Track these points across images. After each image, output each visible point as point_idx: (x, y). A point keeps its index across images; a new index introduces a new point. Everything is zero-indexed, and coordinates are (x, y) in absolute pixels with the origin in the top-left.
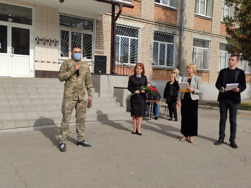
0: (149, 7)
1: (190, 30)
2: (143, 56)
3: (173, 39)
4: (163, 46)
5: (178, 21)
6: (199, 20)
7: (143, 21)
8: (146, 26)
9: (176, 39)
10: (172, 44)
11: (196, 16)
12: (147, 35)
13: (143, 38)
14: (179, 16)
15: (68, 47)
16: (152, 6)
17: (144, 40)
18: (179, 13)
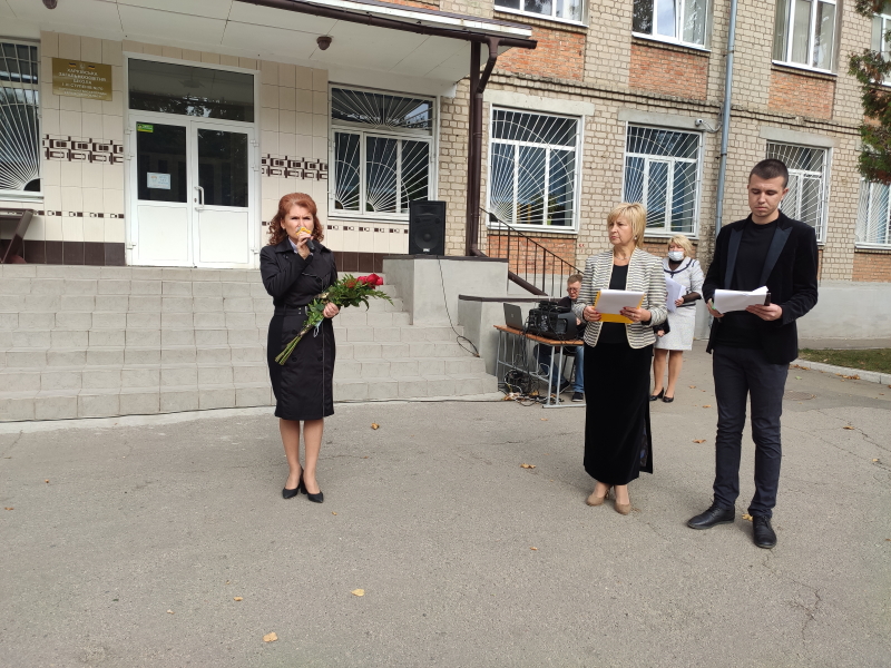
0: (612, 50)
1: (755, 115)
2: (592, 203)
3: (696, 144)
4: (659, 172)
5: (713, 87)
6: (785, 81)
7: (590, 93)
8: (603, 108)
9: (705, 145)
10: (692, 161)
11: (777, 69)
12: (604, 135)
13: (591, 147)
14: (714, 74)
15: (357, 180)
16: (622, 45)
17: (594, 153)
18: (715, 60)
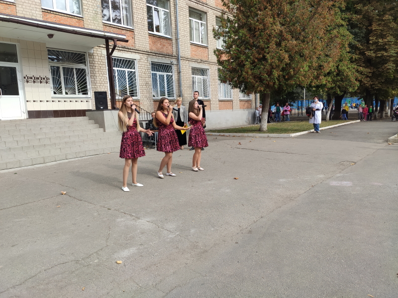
0: (143, 37)
1: (187, 59)
2: (143, 89)
3: (172, 69)
4: (162, 77)
5: (174, 50)
6: (195, 48)
7: (138, 52)
8: (142, 57)
9: (174, 68)
10: (171, 74)
11: (192, 44)
12: (144, 66)
13: (141, 70)
14: (174, 46)
15: (60, 83)
16: (146, 36)
17: (142, 72)
18: (174, 41)
